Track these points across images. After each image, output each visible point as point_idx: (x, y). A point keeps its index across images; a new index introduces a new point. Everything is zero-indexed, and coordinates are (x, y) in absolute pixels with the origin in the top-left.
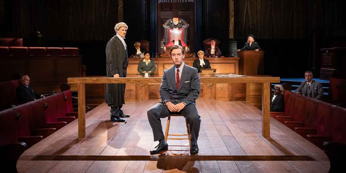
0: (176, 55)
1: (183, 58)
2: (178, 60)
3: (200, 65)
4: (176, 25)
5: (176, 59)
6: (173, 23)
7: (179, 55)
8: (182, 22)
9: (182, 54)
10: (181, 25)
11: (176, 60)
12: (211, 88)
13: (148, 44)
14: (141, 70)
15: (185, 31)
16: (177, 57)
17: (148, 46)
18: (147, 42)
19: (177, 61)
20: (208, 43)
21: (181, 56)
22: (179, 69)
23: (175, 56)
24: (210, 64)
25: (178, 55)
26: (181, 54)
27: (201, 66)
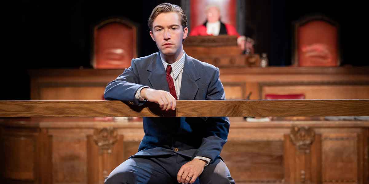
0: (166, 29)
1: (184, 38)
2: (169, 41)
5: (165, 39)
7: (174, 29)
9: (181, 27)
11: (166, 42)
12: (308, 151)
16: (168, 33)
19: (168, 45)
21: (179, 31)
22: (172, 65)
23: (162, 31)
25: (171, 30)
26: (178, 26)
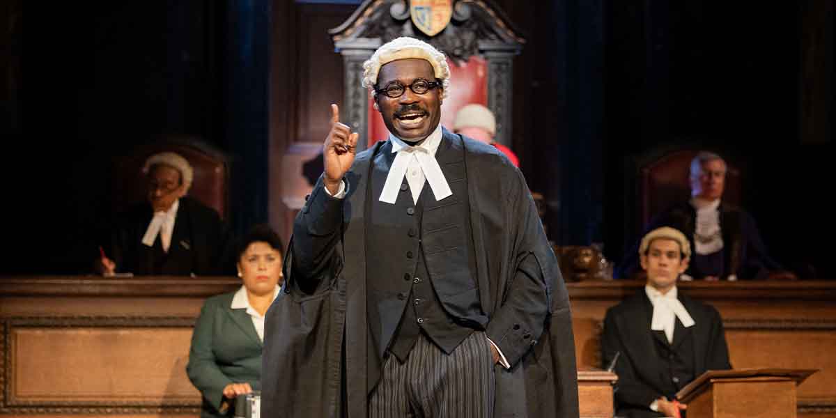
3: (656, 326)
4: (431, 33)
6: (410, 18)
8: (473, 15)
10: (468, 37)
13: (218, 170)
14: (212, 373)
15: (498, 83)
17: (218, 187)
18: (218, 155)
20: (665, 177)
24: (730, 337)
27: (662, 333)
